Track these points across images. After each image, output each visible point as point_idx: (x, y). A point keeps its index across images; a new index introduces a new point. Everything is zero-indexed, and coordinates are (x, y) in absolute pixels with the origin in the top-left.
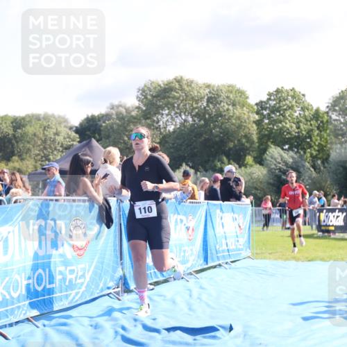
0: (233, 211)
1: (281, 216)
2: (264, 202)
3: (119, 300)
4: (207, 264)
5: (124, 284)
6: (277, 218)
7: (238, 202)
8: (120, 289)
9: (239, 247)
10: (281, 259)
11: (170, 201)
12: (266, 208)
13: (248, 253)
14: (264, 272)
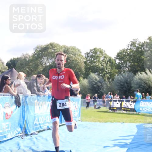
0: (73, 100)
1: (94, 103)
2: (87, 97)
3: (23, 139)
4: (61, 123)
5: (25, 132)
6: (92, 104)
7: (75, 97)
8: (23, 134)
9: (75, 116)
10: (94, 121)
11: (46, 96)
12: (88, 100)
13: (79, 119)
14: (85, 127)
